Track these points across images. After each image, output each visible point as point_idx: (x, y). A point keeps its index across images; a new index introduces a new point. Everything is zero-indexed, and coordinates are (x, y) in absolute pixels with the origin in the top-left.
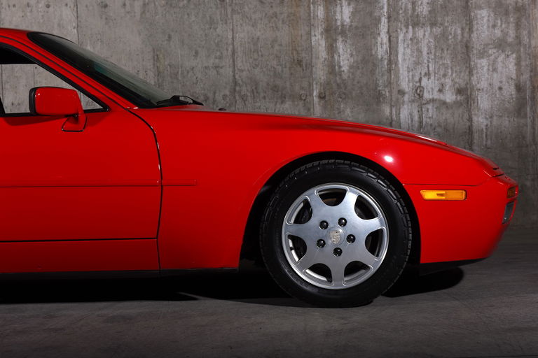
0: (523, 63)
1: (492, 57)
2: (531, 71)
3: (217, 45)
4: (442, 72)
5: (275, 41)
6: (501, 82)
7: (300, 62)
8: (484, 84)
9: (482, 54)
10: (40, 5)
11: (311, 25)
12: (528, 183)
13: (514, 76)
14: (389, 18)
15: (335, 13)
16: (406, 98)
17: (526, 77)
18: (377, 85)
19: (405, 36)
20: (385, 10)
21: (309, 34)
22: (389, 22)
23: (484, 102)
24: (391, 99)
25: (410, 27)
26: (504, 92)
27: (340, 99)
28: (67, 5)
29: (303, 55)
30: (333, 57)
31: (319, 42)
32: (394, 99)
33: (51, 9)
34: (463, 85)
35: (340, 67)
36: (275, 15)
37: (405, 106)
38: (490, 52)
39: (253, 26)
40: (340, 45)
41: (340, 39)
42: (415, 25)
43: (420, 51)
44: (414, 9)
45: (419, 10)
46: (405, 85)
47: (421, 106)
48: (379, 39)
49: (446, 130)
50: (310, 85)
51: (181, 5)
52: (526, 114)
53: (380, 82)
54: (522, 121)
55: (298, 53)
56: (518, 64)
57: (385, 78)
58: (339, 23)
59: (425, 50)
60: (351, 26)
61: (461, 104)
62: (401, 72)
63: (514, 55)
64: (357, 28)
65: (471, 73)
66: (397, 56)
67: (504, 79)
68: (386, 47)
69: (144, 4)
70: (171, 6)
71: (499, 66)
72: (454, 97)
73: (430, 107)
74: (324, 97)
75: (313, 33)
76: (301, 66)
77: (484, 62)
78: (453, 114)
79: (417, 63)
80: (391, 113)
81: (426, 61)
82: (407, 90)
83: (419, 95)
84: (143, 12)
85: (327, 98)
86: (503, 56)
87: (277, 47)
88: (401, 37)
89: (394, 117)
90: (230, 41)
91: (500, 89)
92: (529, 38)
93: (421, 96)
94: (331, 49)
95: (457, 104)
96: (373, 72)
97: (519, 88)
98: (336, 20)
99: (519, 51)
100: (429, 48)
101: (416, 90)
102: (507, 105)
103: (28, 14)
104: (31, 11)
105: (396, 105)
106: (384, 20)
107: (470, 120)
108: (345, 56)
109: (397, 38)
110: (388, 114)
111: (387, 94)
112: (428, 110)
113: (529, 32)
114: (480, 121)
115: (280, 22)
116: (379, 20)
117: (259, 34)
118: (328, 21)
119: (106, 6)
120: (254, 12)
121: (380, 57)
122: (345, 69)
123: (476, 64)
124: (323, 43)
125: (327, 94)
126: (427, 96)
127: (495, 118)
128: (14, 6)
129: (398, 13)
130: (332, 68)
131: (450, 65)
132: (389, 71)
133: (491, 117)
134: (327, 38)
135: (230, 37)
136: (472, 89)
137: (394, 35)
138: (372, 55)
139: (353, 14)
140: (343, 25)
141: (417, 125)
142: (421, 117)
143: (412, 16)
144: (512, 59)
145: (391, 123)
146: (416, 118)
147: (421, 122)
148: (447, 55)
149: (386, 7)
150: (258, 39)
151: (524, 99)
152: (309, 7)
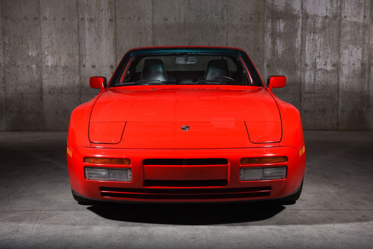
0: (365, 53)
1: (351, 49)
2: (369, 56)
3: (219, 40)
4: (326, 56)
5: (247, 39)
6: (354, 61)
7: (258, 49)
8: (346, 62)
9: (346, 48)
10: (135, 18)
11: (264, 32)
12: (364, 110)
13: (360, 59)
14: (302, 29)
15: (276, 25)
16: (308, 68)
17: (366, 59)
18: (295, 61)
19: (309, 38)
20: (301, 25)
21: (263, 36)
22: (302, 31)
23: (345, 71)
25: (312, 34)
26: (355, 66)
27: (277, 68)
28: (148, 18)
29: (260, 46)
30: (274, 47)
31: (268, 40)
32: (302, 68)
33: (141, 20)
34: (336, 63)
35: (278, 52)
36: (248, 26)
37: (308, 72)
38: (350, 46)
39: (237, 31)
40: (278, 42)
41: (278, 39)
42: (315, 33)
43: (316, 45)
44: (314, 25)
45: (317, 25)
46: (308, 62)
47: (315, 72)
48: (297, 39)
49: (327, 84)
50: (263, 60)
52: (365, 76)
53: (296, 60)
54: (363, 80)
55: (258, 45)
56: (363, 53)
57: (299, 58)
58: (278, 31)
59: (319, 45)
60: (283, 33)
61: (335, 72)
62: (307, 55)
63: (361, 49)
64: (286, 33)
65: (340, 57)
66: (305, 47)
67: (356, 60)
68: (300, 43)
69: (185, 19)
71: (354, 53)
72: (331, 68)
73: (319, 72)
74: (270, 66)
75: (265, 35)
76: (259, 51)
77: (346, 51)
78: (330, 76)
79: (314, 51)
80: (301, 75)
81: (318, 50)
82: (309, 64)
84: (184, 23)
85: (271, 67)
86: (356, 49)
87: (248, 42)
88: (307, 38)
89: (302, 76)
90: (225, 38)
91: (354, 64)
92: (369, 40)
93: (315, 67)
94: (274, 43)
95: (333, 71)
96: (293, 55)
97: (363, 64)
98: (277, 29)
99: (363, 47)
100: (321, 44)
101: (313, 64)
102: (356, 72)
103: (130, 22)
105: (303, 71)
106: (300, 30)
107: (338, 79)
108: (280, 48)
109: (305, 39)
110: (299, 75)
111: (299, 66)
112: (318, 74)
113: (369, 38)
114: (343, 80)
115: (250, 30)
116: (297, 30)
117: (239, 35)
118: (273, 29)
119: (167, 20)
120: (238, 24)
121: (297, 48)
122: (280, 53)
123: (343, 52)
124: (270, 40)
126: (318, 67)
127: (350, 78)
128: (123, 18)
129: (307, 27)
130: (274, 52)
131: (330, 53)
132: (301, 54)
133: (349, 78)
134: (272, 38)
135: (226, 36)
136: (340, 64)
137: (304, 37)
138: (293, 47)
139: (285, 27)
140: (280, 32)
141: (313, 81)
142: (315, 77)
143: (313, 28)
144: (360, 50)
145: (301, 80)
146: (313, 78)
147: (315, 80)
148: (329, 48)
149: (301, 24)
150: (239, 37)
151: (365, 70)
152: (264, 22)
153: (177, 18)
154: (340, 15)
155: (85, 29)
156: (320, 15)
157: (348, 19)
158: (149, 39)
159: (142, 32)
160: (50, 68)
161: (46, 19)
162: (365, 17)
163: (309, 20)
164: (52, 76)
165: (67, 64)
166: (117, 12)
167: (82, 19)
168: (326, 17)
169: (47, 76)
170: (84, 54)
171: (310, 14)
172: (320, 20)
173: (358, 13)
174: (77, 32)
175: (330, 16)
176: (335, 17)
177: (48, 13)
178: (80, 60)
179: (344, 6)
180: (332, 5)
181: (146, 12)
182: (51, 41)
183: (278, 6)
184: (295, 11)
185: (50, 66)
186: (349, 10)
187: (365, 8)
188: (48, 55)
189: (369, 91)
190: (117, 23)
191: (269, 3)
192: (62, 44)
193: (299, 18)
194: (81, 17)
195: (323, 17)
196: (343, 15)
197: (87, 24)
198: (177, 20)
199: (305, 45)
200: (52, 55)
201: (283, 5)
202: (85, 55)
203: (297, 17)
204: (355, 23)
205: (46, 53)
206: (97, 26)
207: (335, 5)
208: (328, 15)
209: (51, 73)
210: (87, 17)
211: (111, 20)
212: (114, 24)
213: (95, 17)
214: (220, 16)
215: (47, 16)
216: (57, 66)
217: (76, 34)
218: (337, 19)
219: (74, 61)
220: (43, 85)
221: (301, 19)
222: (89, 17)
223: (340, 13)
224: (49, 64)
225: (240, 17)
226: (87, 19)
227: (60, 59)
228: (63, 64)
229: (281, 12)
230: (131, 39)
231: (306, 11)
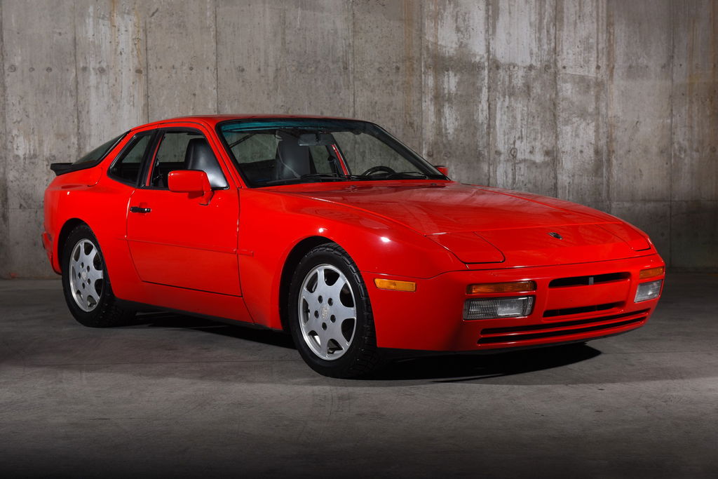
0: (601, 131)
1: (576, 124)
2: (608, 138)
3: (340, 107)
4: (533, 136)
5: (390, 105)
6: (582, 146)
7: (411, 124)
8: (567, 148)
9: (567, 122)
10: (184, 68)
11: (422, 93)
13: (593, 142)
14: (489, 88)
15: (443, 82)
16: (502, 158)
17: (603, 142)
18: (477, 146)
19: (502, 105)
20: (486, 81)
21: (420, 100)
22: (489, 92)
23: (567, 164)
24: (489, 159)
25: (507, 97)
26: (585, 155)
27: (446, 158)
28: (208, 68)
29: (415, 118)
30: (440, 120)
31: (429, 108)
32: (492, 159)
33: (194, 72)
34: (550, 148)
35: (446, 129)
36: (392, 82)
37: (501, 165)
38: (574, 120)
39: (372, 91)
40: (447, 111)
41: (447, 105)
42: (511, 95)
43: (514, 118)
44: (510, 82)
45: (514, 82)
46: (501, 146)
47: (514, 165)
48: (480, 106)
49: (536, 186)
50: (420, 144)
51: (309, 71)
52: (602, 174)
53: (480, 144)
54: (600, 180)
55: (410, 116)
56: (597, 131)
57: (485, 140)
58: (446, 91)
59: (519, 117)
60: (456, 94)
61: (548, 164)
62: (498, 135)
63: (594, 124)
64: (461, 96)
65: (557, 138)
66: (495, 121)
67: (585, 144)
68: (486, 113)
69: (277, 70)
70: (300, 71)
71: (581, 132)
72: (542, 158)
73: (522, 166)
74: (433, 155)
75: (423, 99)
76: (413, 128)
77: (568, 128)
78: (541, 173)
79: (512, 128)
80: (489, 170)
81: (519, 127)
82: (502, 151)
83: (513, 155)
84: (276, 77)
85: (434, 156)
86: (584, 124)
87: (392, 111)
88: (499, 105)
89: (492, 174)
90: (351, 104)
91: (581, 152)
92: (607, 109)
93: (514, 157)
94: (439, 113)
95: (545, 164)
96: (474, 135)
97: (597, 152)
98: (444, 89)
99: (598, 120)
100: (522, 115)
101: (511, 151)
102: (587, 166)
103: (174, 75)
104: (176, 73)
105: (493, 163)
106: (485, 90)
107: (556, 178)
108: (451, 120)
109: (496, 106)
110: (486, 171)
111: (486, 154)
112: (520, 168)
113: (607, 105)
114: (564, 179)
115: (396, 89)
116: (480, 90)
117: (377, 98)
118: (436, 89)
119: (242, 70)
120: (374, 80)
121: (480, 122)
122: (451, 131)
123: (561, 130)
124: (432, 108)
125: (435, 152)
126: (520, 156)
127: (576, 177)
128: (161, 67)
129: (497, 85)
130: (440, 131)
131: (540, 130)
132: (488, 134)
133: (573, 176)
134: (435, 104)
135: (352, 100)
136: (558, 151)
137: (492, 103)
138: (473, 120)
139: (459, 83)
141: (510, 181)
142: (514, 175)
143: (509, 87)
144: (592, 126)
145: (489, 179)
146: (510, 176)
147: (514, 179)
148: (538, 122)
149: (486, 78)
150: (376, 103)
151: (601, 161)
152: (420, 76)
153: (262, 69)
154: (556, 65)
155: (88, 87)
156: (520, 65)
157: (569, 71)
158: (210, 106)
159: (197, 93)
160: (22, 160)
161: (15, 70)
162: (598, 67)
163: (501, 72)
164: (25, 175)
165: (54, 152)
166: (149, 57)
167: (85, 69)
168: (531, 67)
169: (17, 175)
170: (88, 133)
171: (502, 61)
172: (521, 73)
173: (587, 61)
174: (74, 93)
175: (538, 65)
176: (547, 67)
177: (20, 58)
178: (79, 145)
179: (562, 49)
180: (540, 47)
181: (205, 56)
182: (24, 109)
183: (445, 47)
184: (475, 55)
185: (22, 157)
186: (570, 56)
187: (598, 53)
188: (17, 136)
189: (610, 200)
190: (150, 76)
191: (428, 41)
192: (45, 115)
193: (483, 68)
194: (81, 66)
195: (525, 68)
196: (560, 65)
197: (93, 79)
198: (262, 72)
199: (495, 117)
200: (27, 136)
201: (454, 46)
202: (90, 136)
203: (479, 68)
204: (583, 79)
205: (15, 132)
206: (112, 81)
207: (545, 47)
208: (534, 64)
209: (25, 170)
210: (93, 64)
211: (138, 71)
212: (144, 78)
213: (108, 66)
214: (341, 64)
215: (17, 64)
216: (35, 156)
217: (72, 96)
218: (549, 71)
219: (69, 147)
220: (9, 192)
221: (486, 71)
222: (98, 66)
223: (556, 61)
224: (21, 153)
225: (377, 65)
226: (93, 69)
227: (41, 143)
228: (46, 153)
229: (451, 58)
230: (177, 105)
231: (494, 56)
